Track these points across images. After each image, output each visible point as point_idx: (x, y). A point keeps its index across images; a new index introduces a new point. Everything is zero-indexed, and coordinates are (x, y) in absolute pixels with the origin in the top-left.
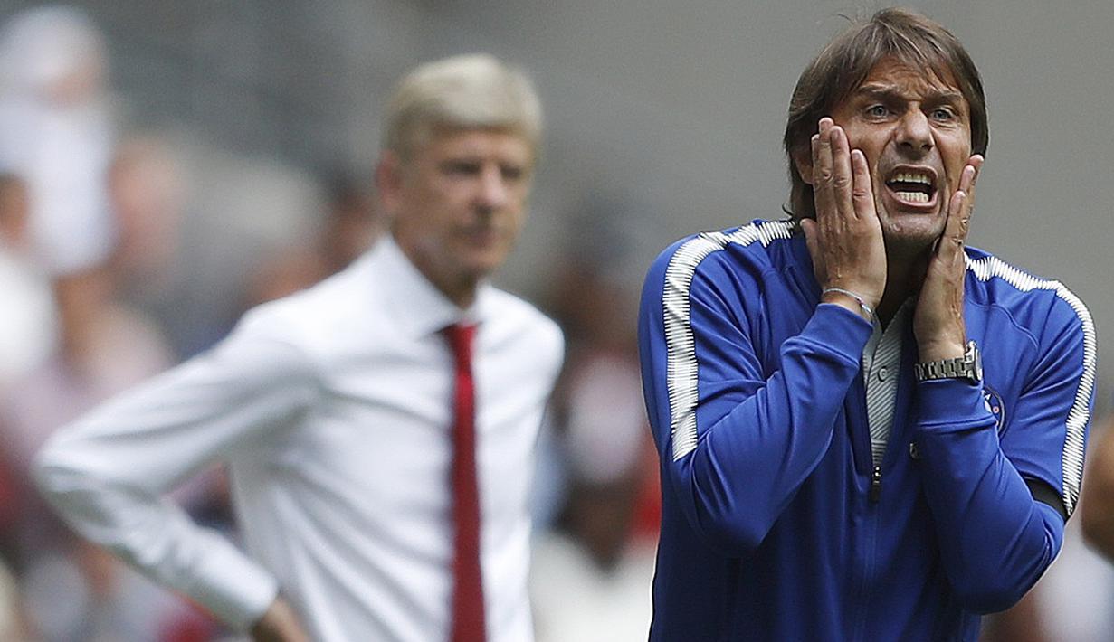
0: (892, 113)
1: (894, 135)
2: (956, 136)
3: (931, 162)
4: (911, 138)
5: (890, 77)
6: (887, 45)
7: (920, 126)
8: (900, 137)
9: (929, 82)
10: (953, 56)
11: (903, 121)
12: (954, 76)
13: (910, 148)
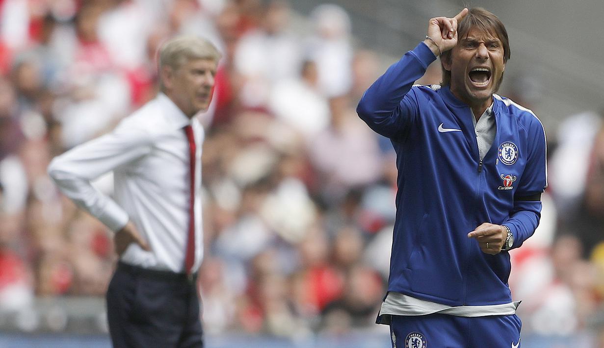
0: (474, 46)
1: (475, 54)
2: (498, 54)
3: (488, 64)
4: (480, 56)
5: (474, 35)
6: (473, 23)
7: (484, 51)
8: (477, 55)
9: (487, 36)
10: (496, 26)
11: (478, 49)
12: (496, 33)
13: (481, 59)
